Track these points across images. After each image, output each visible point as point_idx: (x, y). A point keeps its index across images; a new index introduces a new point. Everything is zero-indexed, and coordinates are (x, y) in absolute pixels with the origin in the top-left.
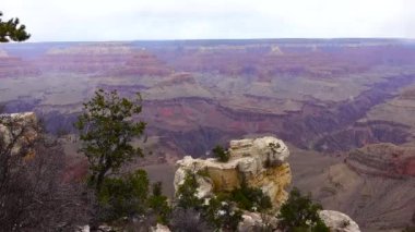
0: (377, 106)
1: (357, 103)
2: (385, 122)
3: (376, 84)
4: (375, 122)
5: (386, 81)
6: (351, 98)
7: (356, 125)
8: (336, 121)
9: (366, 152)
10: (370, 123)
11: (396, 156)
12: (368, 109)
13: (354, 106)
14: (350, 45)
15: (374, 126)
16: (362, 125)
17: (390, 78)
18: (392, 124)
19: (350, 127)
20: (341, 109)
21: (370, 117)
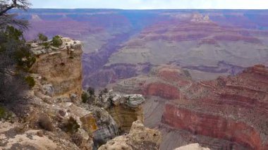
0: (114, 54)
1: (101, 53)
2: (122, 64)
3: (109, 40)
4: (116, 65)
5: (114, 37)
6: (97, 50)
7: (105, 68)
8: (90, 67)
9: (123, 85)
10: (112, 66)
11: (141, 84)
12: (109, 57)
13: (100, 56)
14: (88, 14)
15: (115, 68)
16: (108, 68)
17: (116, 35)
18: (126, 65)
19: (101, 70)
20: (91, 58)
21: (112, 61)
